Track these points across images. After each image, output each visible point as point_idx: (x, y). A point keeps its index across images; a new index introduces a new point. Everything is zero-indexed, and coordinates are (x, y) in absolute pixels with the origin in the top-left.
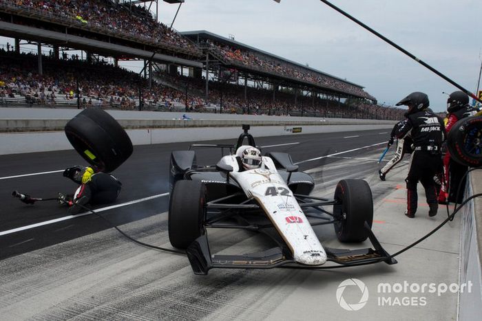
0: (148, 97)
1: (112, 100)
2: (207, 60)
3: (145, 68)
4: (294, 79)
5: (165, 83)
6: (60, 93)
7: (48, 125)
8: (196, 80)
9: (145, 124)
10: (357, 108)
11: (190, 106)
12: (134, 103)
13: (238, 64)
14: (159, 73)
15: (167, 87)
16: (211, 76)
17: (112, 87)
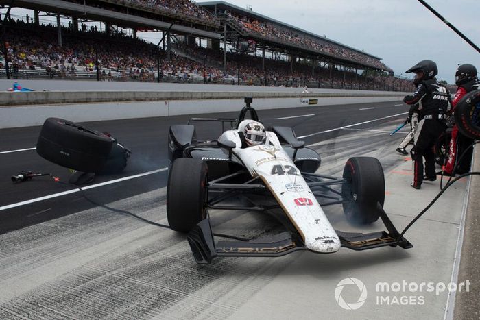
0: (166, 68)
1: (131, 72)
2: (225, 31)
3: (163, 39)
4: (311, 50)
5: (183, 55)
6: (80, 65)
7: (67, 97)
8: (214, 52)
9: (163, 96)
10: (374, 79)
11: (208, 78)
12: (153, 75)
13: (255, 35)
14: (177, 45)
15: (186, 59)
16: (229, 47)
17: (131, 59)
